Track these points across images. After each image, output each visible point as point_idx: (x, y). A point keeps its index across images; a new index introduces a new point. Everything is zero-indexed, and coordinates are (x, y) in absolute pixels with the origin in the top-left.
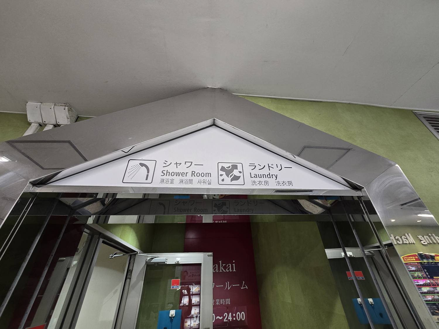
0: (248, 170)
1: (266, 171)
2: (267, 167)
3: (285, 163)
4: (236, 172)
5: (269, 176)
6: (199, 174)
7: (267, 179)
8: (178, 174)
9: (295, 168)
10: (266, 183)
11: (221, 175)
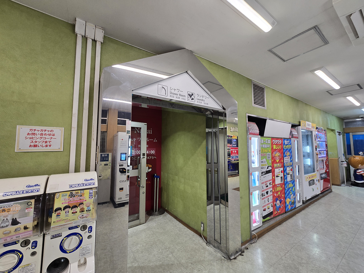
0: (196, 96)
1: (201, 98)
2: (202, 96)
3: (208, 96)
4: (193, 97)
5: (202, 100)
6: (182, 96)
7: (201, 101)
8: (175, 94)
9: (210, 99)
10: (201, 102)
11: (188, 97)
